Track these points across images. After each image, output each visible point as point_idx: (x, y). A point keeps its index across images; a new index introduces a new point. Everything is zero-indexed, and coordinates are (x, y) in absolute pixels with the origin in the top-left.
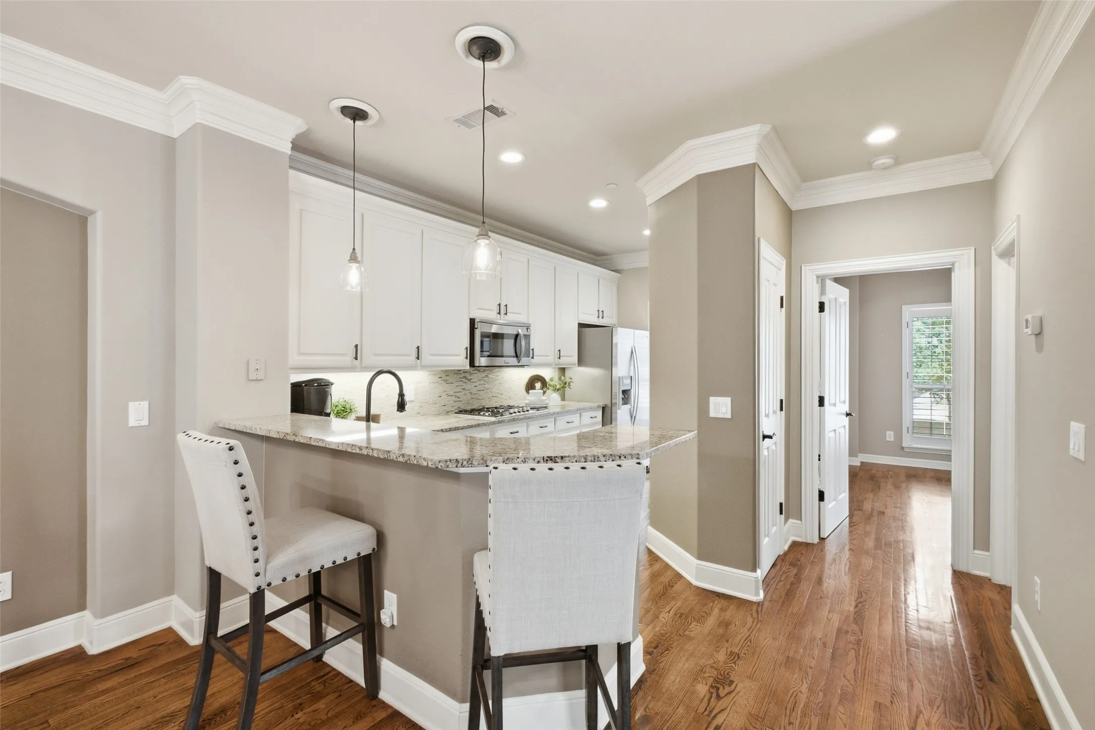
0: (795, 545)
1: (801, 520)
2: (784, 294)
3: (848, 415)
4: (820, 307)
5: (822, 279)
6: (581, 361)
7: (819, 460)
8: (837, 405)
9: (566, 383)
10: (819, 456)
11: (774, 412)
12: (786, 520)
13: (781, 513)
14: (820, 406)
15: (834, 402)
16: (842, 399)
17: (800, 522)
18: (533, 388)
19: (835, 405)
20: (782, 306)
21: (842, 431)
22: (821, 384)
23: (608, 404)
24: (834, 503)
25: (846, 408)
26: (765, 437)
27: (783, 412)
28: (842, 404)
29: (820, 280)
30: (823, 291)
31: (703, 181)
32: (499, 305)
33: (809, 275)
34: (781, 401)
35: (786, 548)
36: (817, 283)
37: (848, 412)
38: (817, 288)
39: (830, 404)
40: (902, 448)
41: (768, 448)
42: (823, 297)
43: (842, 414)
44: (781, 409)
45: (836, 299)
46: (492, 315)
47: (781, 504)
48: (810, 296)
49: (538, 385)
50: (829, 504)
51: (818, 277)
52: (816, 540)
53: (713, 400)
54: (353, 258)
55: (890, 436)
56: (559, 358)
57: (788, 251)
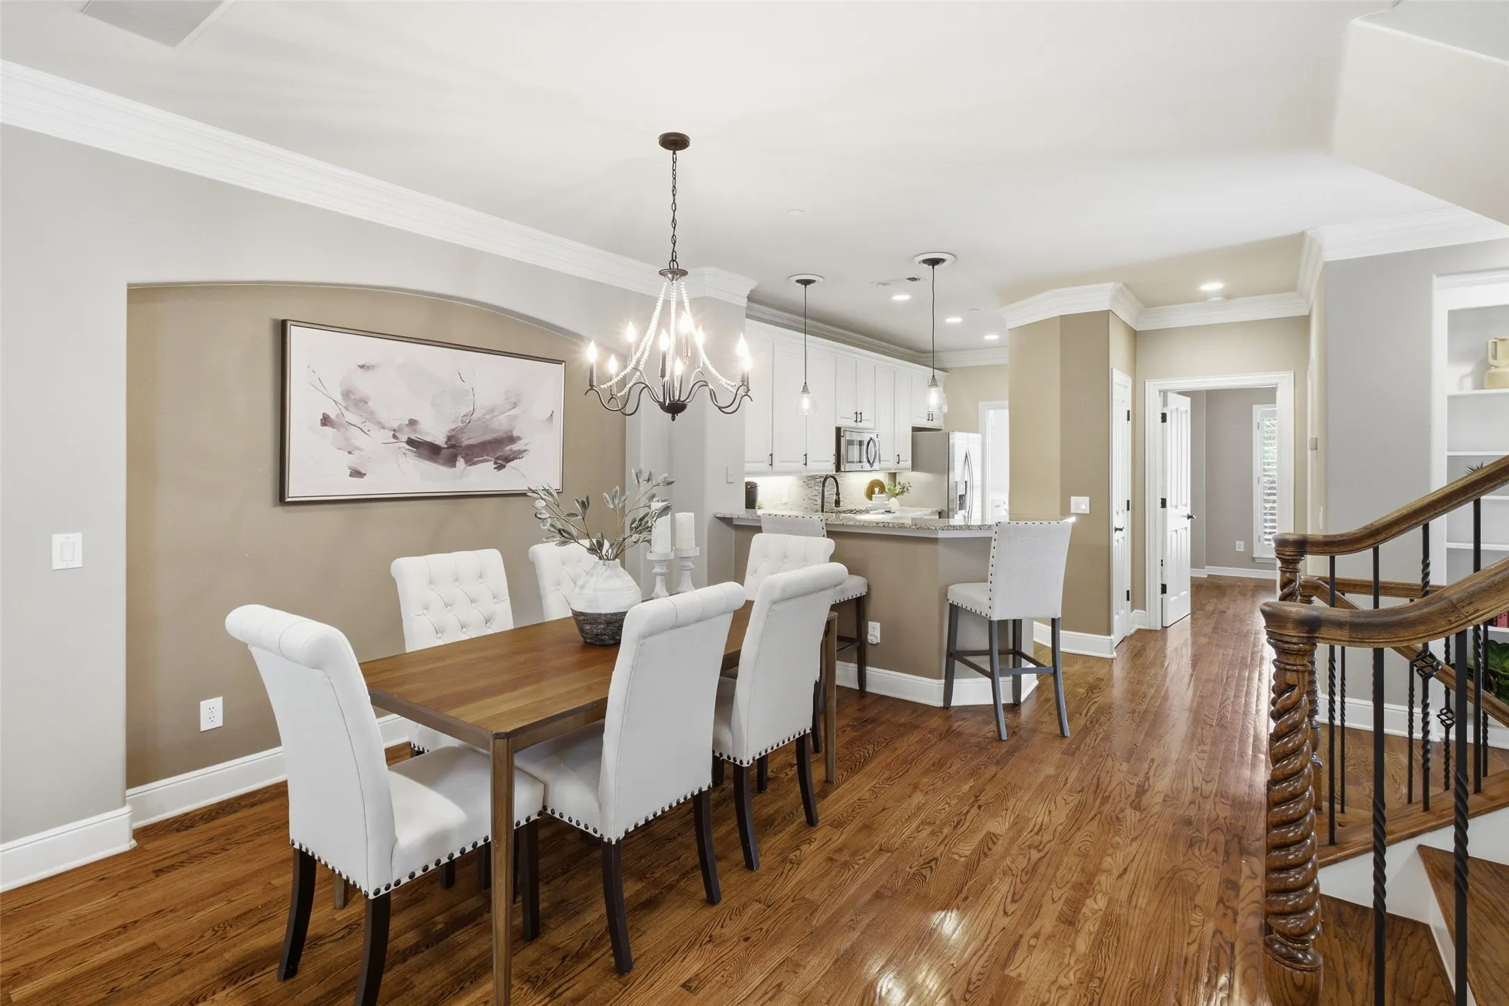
0: (1139, 631)
1: (1145, 610)
2: (1130, 409)
3: (1189, 517)
4: (1162, 418)
5: (1164, 394)
6: (914, 467)
7: (1162, 565)
8: (1179, 507)
9: (904, 488)
10: (1162, 561)
11: (1123, 511)
12: (1132, 609)
13: (1128, 599)
14: (1162, 507)
15: (1176, 504)
16: (1184, 502)
17: (1143, 611)
18: (873, 493)
19: (1176, 507)
20: (1128, 419)
21: (1184, 533)
22: (1164, 488)
23: (944, 509)
24: (1175, 597)
25: (1188, 511)
26: (1116, 529)
27: (1130, 512)
28: (1184, 507)
29: (1162, 393)
30: (1165, 404)
31: (1065, 320)
32: (856, 413)
33: (1152, 389)
34: (1128, 501)
35: (1132, 631)
36: (1160, 396)
37: (1190, 514)
38: (1159, 400)
39: (1171, 505)
40: (1254, 559)
41: (1118, 541)
42: (1165, 409)
43: (1184, 516)
44: (1128, 509)
45: (1177, 409)
46: (850, 423)
47: (1128, 592)
48: (1153, 408)
49: (877, 490)
50: (1171, 598)
51: (1160, 392)
52: (1159, 628)
53: (1073, 499)
54: (805, 389)
55: (1240, 546)
56: (898, 463)
57: (1134, 370)
